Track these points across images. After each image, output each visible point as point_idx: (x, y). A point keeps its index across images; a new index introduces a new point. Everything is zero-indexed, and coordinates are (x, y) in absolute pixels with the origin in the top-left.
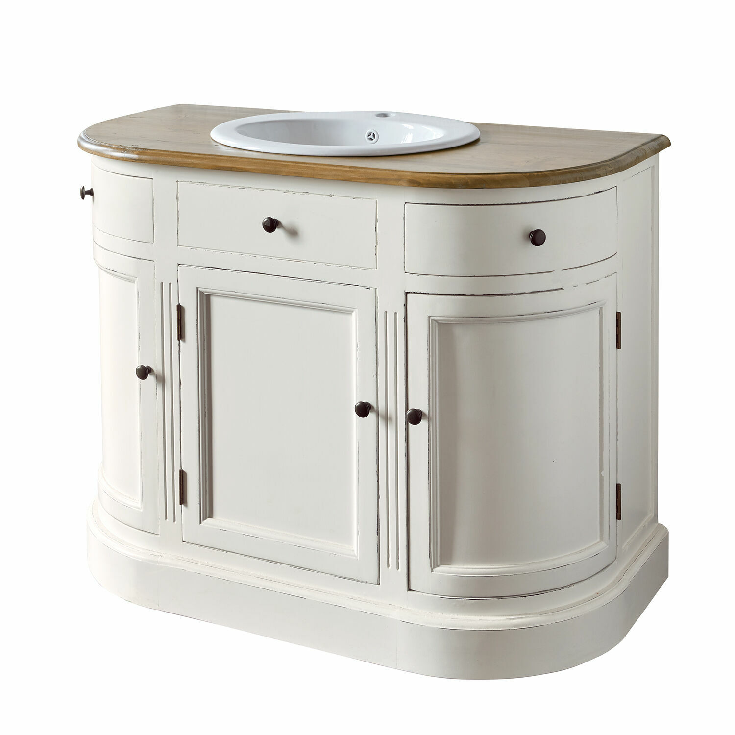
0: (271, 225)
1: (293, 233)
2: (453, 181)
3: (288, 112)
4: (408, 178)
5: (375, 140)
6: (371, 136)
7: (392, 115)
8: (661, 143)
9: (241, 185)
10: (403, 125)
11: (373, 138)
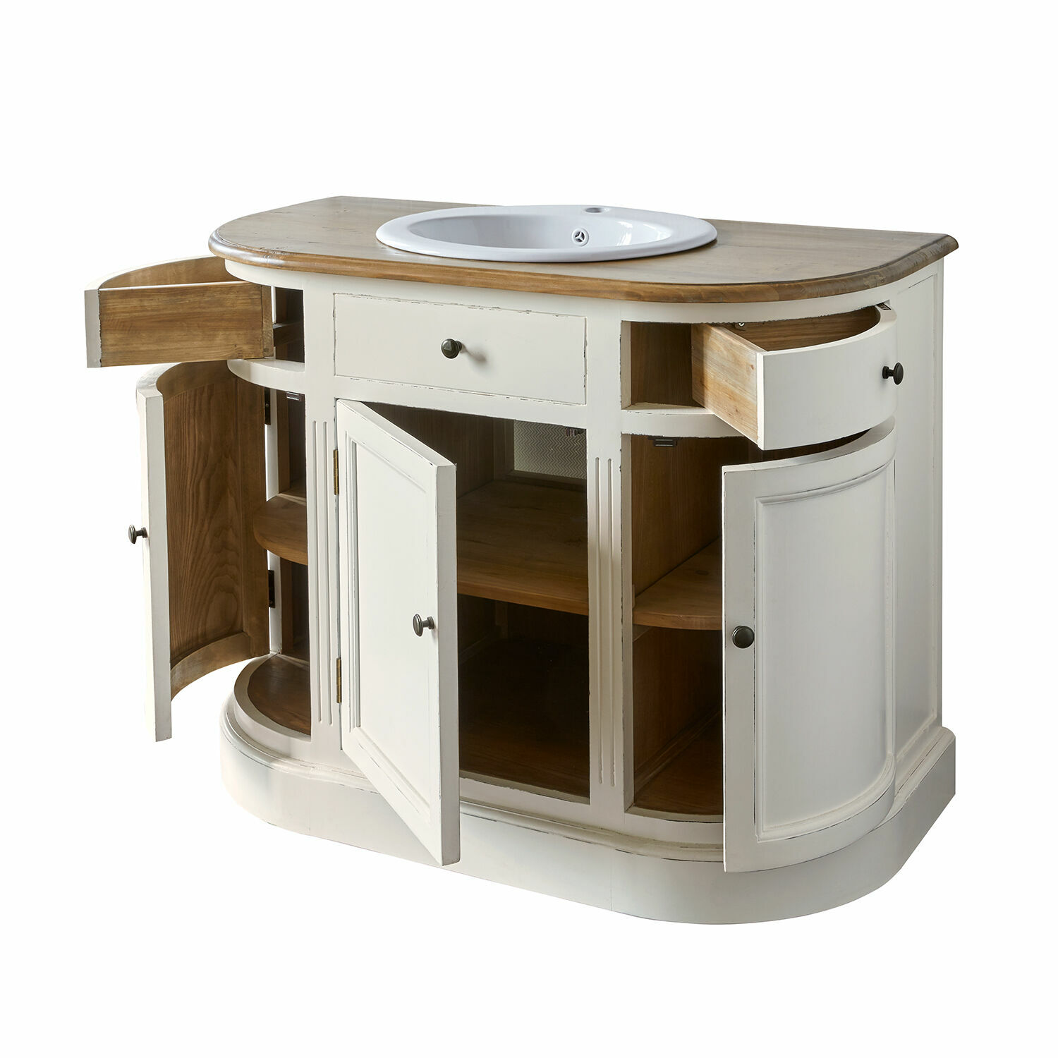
1: (480, 359)
2: (683, 294)
3: (475, 205)
4: (626, 289)
5: (584, 241)
6: (580, 237)
7: (606, 210)
8: (946, 245)
9: (415, 298)
10: (620, 222)
11: (581, 239)
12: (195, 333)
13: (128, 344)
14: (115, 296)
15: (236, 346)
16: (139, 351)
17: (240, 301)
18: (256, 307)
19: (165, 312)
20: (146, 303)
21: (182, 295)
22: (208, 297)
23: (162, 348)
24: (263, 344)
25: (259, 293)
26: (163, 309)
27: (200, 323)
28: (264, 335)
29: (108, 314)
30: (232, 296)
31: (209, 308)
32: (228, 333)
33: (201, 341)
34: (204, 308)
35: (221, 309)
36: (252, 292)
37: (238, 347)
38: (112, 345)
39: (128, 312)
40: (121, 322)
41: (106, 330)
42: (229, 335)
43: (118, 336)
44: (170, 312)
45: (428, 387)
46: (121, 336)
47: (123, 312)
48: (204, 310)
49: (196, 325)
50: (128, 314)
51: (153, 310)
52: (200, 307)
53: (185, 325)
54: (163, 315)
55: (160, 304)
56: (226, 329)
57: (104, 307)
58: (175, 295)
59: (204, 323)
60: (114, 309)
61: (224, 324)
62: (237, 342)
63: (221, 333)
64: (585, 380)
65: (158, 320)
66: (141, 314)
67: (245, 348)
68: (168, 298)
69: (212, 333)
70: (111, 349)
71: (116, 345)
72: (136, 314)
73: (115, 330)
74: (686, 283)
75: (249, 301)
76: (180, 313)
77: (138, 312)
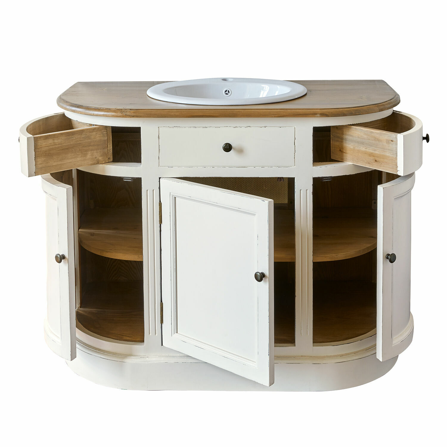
0: (228, 148)
1: (240, 151)
2: (345, 112)
9: (204, 126)
11: (228, 93)
12: (78, 153)
13: (47, 163)
14: (42, 139)
15: (96, 158)
16: (53, 166)
17: (98, 136)
18: (105, 138)
19: (64, 144)
20: (56, 141)
21: (72, 135)
22: (84, 135)
23: (63, 163)
24: (108, 156)
25: (106, 131)
26: (64, 143)
27: (80, 148)
28: (108, 151)
29: (38, 148)
30: (94, 133)
31: (84, 140)
32: (92, 152)
33: (81, 157)
34: (82, 141)
35: (89, 140)
36: (103, 131)
37: (97, 158)
38: (40, 164)
39: (47, 147)
40: (45, 152)
41: (38, 157)
42: (93, 153)
43: (43, 159)
44: (67, 144)
45: (211, 167)
46: (45, 159)
47: (45, 147)
48: (82, 142)
49: (79, 150)
50: (47, 148)
51: (58, 144)
52: (80, 141)
53: (74, 150)
54: (64, 146)
55: (62, 140)
56: (92, 150)
57: (36, 145)
58: (69, 135)
59: (82, 148)
60: (41, 145)
61: (91, 148)
62: (97, 156)
63: (90, 152)
64: (295, 155)
65: (61, 149)
66: (53, 147)
67: (100, 158)
68: (66, 138)
69: (85, 153)
70: (40, 166)
71: (42, 164)
72: (51, 147)
73: (41, 156)
74: (341, 107)
75: (102, 135)
76: (71, 145)
77: (52, 146)
